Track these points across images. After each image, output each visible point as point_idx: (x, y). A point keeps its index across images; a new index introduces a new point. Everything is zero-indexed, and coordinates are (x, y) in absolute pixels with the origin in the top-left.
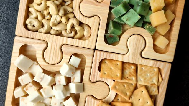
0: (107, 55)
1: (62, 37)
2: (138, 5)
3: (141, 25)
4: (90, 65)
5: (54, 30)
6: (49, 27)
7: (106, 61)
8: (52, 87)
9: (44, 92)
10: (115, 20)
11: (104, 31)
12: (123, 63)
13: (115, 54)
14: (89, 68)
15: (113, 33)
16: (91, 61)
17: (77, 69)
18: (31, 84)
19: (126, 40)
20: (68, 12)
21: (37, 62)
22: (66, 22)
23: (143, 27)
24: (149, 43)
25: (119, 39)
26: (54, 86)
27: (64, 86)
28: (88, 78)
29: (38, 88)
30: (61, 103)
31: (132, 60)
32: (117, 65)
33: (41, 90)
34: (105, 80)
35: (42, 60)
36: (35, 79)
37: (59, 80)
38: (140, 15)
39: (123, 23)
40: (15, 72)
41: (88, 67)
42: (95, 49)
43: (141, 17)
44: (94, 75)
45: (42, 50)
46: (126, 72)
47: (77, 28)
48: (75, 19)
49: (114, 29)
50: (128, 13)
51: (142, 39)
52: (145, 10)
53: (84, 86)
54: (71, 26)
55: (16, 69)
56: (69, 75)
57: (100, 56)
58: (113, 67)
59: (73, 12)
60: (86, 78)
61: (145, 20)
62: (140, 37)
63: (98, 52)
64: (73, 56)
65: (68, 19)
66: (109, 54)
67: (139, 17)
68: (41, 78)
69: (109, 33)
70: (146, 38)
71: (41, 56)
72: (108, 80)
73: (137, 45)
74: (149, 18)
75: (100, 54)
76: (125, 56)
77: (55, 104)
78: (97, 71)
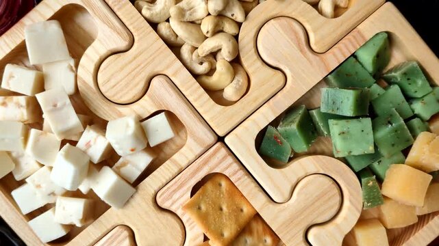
0: (235, 173)
1: (173, 56)
2: (390, 123)
3: (358, 169)
4: (184, 163)
5: (170, 27)
6: (165, 14)
7: (224, 183)
8: (63, 143)
9: (37, 141)
10: (314, 112)
11: (272, 118)
12: (257, 216)
13: (253, 185)
14: (176, 170)
15: (288, 136)
16: (192, 157)
17: (149, 149)
18: (22, 100)
19: (303, 174)
20: (233, 15)
21: (77, 65)
22: (208, 32)
23: (359, 175)
24: (345, 219)
25: (291, 160)
26: (68, 144)
27: (91, 162)
28: (156, 188)
29: (30, 122)
30: (53, 194)
31: (281, 226)
32: (242, 210)
33: (33, 132)
34: (188, 221)
35: (92, 69)
36: (40, 97)
37: (89, 142)
38: (376, 147)
39: (326, 133)
40: (13, 47)
41: (175, 163)
42: (221, 139)
43: (373, 152)
44: (175, 191)
45: (109, 49)
46: (246, 242)
47: (221, 66)
48: (234, 40)
49: (297, 131)
50: (355, 121)
51: (338, 198)
52: (393, 145)
53: (132, 197)
54: (212, 49)
55: (19, 42)
56: (120, 149)
57: (219, 162)
58: (228, 207)
59: (242, 23)
60: (151, 183)
61: (376, 165)
62: (336, 191)
63: (223, 151)
64: (163, 114)
65: (217, 31)
66: (241, 173)
67: (371, 149)
68: (55, 106)
69: (279, 128)
70: (346, 203)
71: (96, 59)
72: (193, 227)
73: (317, 204)
74: (388, 168)
75: (224, 158)
76: (271, 206)
77: (38, 186)
78: (188, 189)
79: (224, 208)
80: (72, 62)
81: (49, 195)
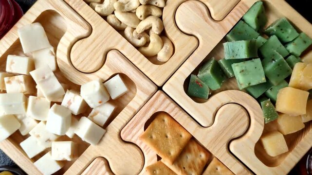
0: (173, 110)
1: (120, 36)
2: (273, 60)
3: (257, 96)
4: (137, 108)
5: (115, 17)
6: (111, 9)
7: (166, 119)
8: (52, 103)
9: (34, 103)
10: (221, 61)
11: (193, 69)
12: (193, 139)
13: (186, 116)
14: (132, 113)
15: (205, 80)
16: (141, 103)
17: (111, 101)
18: (21, 78)
19: (220, 104)
20: (156, 3)
21: (55, 51)
22: (141, 16)
23: (259, 100)
24: (254, 132)
25: (210, 96)
26: (55, 104)
27: (73, 115)
28: (120, 128)
29: (27, 93)
30: (49, 140)
31: (210, 142)
32: (181, 136)
33: (31, 98)
34: (144, 148)
35: (66, 51)
36: (33, 74)
37: (70, 100)
38: (267, 78)
39: (231, 74)
40: (11, 44)
41: (130, 108)
42: (160, 88)
43: (265, 81)
44: (133, 128)
45: (76, 37)
46: (187, 158)
47: (153, 38)
48: (159, 20)
49: (211, 75)
50: (249, 62)
51: (246, 118)
52: (278, 75)
53: (104, 136)
54: (146, 27)
55: (15, 40)
56: (92, 102)
57: (160, 104)
58: (171, 135)
59: (163, 8)
60: (116, 125)
61: (269, 92)
62: (244, 113)
63: (163, 96)
64: (118, 75)
65: (147, 15)
66: (177, 109)
67: (263, 80)
68: (44, 78)
69: (198, 75)
70: (253, 121)
71: (68, 44)
72: (149, 151)
73: (233, 124)
74: (278, 92)
75: (164, 100)
76: (201, 129)
77: (38, 136)
78: (142, 125)
79: (169, 135)
80: (52, 49)
81: (46, 141)
